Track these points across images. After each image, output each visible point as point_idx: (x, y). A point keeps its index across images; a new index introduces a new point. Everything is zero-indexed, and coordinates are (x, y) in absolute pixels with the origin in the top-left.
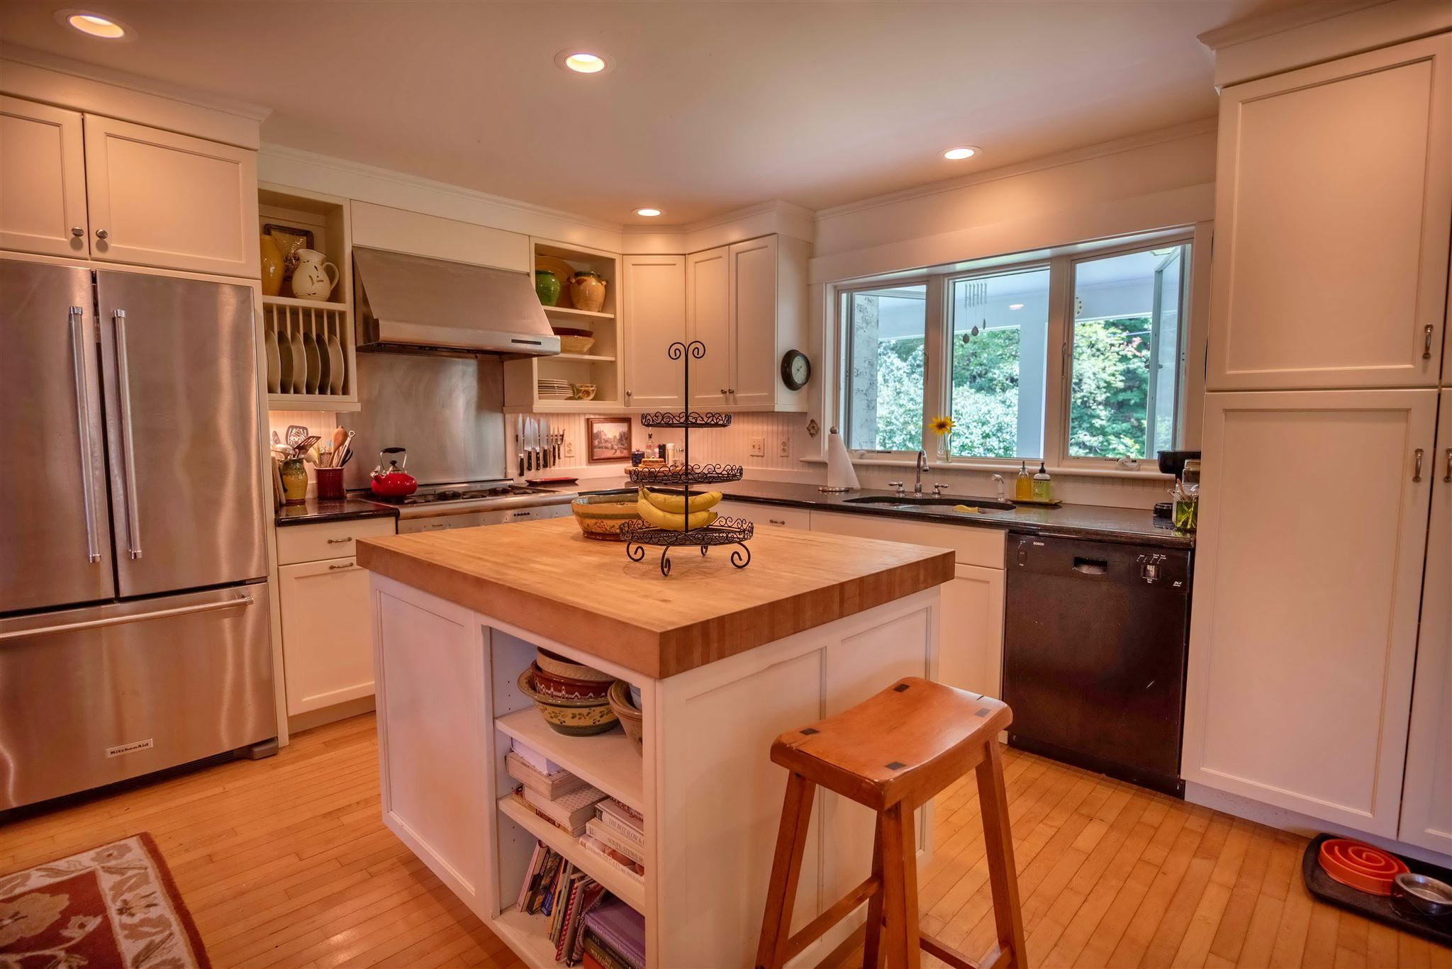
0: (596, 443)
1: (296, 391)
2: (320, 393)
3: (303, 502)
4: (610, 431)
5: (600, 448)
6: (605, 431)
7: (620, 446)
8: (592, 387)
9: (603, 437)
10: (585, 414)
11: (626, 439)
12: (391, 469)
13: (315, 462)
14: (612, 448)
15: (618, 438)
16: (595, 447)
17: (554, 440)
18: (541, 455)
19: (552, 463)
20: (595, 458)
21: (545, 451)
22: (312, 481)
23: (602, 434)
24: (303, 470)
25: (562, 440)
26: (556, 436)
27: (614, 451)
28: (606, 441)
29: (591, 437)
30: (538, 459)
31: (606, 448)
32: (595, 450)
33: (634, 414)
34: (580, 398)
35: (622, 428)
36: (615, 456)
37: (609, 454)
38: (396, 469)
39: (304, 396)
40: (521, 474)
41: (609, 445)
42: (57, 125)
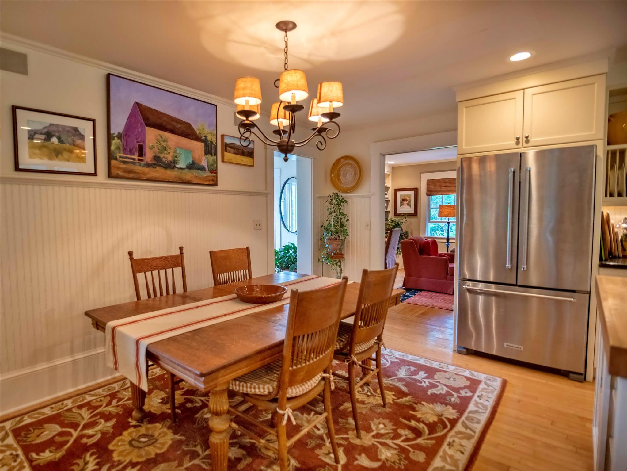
42: (514, 98)
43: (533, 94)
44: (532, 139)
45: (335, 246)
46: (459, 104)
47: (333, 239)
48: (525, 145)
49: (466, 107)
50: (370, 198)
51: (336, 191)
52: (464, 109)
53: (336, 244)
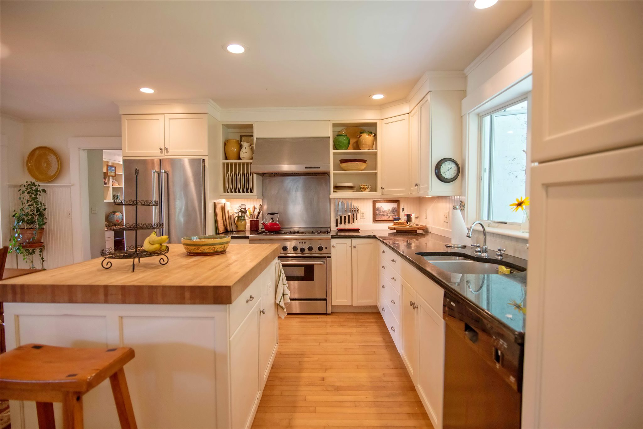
0: (378, 212)
1: (239, 192)
2: (247, 193)
3: (244, 231)
4: (386, 207)
5: (380, 215)
6: (383, 207)
7: (392, 214)
8: (367, 185)
9: (382, 210)
10: (372, 199)
11: (396, 211)
12: (271, 221)
13: (249, 217)
14: (387, 215)
15: (391, 210)
16: (377, 215)
17: (354, 211)
18: (347, 218)
19: (352, 222)
20: (376, 220)
21: (349, 216)
22: (248, 224)
23: (381, 208)
24: (245, 220)
25: (358, 211)
26: (355, 209)
27: (388, 217)
28: (384, 212)
29: (375, 210)
30: (345, 219)
31: (384, 215)
32: (377, 216)
33: (402, 198)
34: (362, 191)
35: (394, 205)
36: (389, 219)
37: (386, 218)
38: (273, 221)
39: (242, 194)
40: (337, 226)
41: (385, 214)
42: (159, 119)
43: (170, 119)
44: (170, 151)
45: (29, 236)
46: (122, 116)
47: (27, 228)
48: (166, 154)
49: (127, 120)
50: (71, 188)
51: (33, 180)
52: (126, 120)
53: (30, 233)
